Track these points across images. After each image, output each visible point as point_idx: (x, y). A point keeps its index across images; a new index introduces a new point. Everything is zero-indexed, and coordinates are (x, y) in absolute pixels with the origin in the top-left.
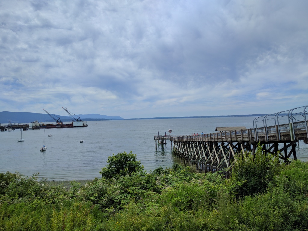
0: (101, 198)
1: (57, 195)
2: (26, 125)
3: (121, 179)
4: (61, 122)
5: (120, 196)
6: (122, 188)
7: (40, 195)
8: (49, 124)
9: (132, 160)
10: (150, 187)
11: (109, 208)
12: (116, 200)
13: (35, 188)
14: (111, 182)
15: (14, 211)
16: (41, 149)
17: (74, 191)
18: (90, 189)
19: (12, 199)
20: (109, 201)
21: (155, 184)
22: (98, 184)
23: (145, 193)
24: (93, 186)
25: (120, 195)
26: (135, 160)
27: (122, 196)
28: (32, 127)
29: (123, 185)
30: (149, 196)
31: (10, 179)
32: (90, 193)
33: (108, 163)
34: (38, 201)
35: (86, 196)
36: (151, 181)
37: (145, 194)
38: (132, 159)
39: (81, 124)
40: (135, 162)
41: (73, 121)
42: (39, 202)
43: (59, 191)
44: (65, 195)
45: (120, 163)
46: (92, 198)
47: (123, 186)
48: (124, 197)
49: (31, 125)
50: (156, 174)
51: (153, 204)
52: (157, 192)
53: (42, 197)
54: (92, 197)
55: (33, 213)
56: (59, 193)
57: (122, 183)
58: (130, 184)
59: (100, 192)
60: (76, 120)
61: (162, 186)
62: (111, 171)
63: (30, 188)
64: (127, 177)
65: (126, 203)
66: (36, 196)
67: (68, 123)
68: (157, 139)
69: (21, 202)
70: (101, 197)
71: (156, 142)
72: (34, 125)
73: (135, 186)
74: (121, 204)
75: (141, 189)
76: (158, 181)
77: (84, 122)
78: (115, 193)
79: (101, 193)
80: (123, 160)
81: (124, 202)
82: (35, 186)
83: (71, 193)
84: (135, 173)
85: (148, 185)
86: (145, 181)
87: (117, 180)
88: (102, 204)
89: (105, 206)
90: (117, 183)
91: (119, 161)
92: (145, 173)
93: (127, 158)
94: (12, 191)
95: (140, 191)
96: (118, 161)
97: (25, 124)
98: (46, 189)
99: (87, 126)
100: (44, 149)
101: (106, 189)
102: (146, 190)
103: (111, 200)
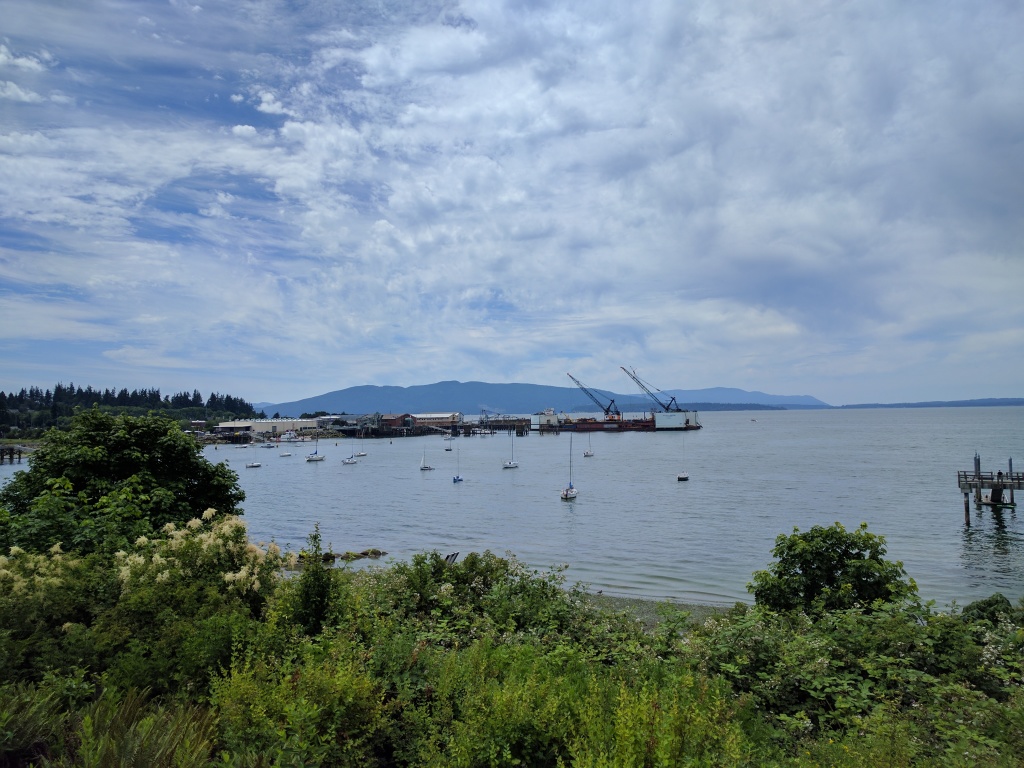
0: (758, 674)
1: (620, 639)
2: (525, 420)
3: (830, 618)
4: (618, 414)
5: (828, 681)
6: (835, 650)
7: (571, 631)
8: (585, 420)
9: (867, 554)
10: (954, 667)
11: (788, 715)
12: (815, 689)
13: (558, 609)
14: (794, 624)
15: (508, 664)
16: (562, 493)
17: (670, 635)
18: (721, 636)
19: (501, 631)
20: (788, 689)
21: (976, 659)
22: (748, 624)
23: (932, 685)
24: (732, 630)
25: (829, 676)
26: (880, 557)
27: (839, 681)
28: (537, 427)
29: (841, 642)
30: (951, 702)
31: (492, 571)
32: (724, 650)
33: (775, 556)
34: (568, 648)
35: (710, 659)
36: (955, 643)
37: (935, 689)
38: (868, 551)
39: (678, 420)
40: (880, 564)
41: (653, 410)
42: (571, 652)
43: (623, 630)
44: (642, 645)
45: (821, 562)
46: (731, 668)
47: (840, 645)
48: (846, 687)
49: (535, 421)
50: (979, 621)
51: (976, 738)
52: (990, 694)
53: (576, 638)
54: (729, 665)
55: (560, 680)
56: (624, 635)
57: (836, 633)
58: (869, 644)
59: (757, 652)
60: (664, 406)
61: (1013, 674)
62: (789, 587)
63: (545, 607)
64: (853, 614)
65: (853, 709)
66: (560, 632)
67: (639, 416)
68: (971, 486)
69: (523, 642)
70: (761, 672)
71: (966, 495)
72: (544, 420)
73: (887, 652)
74: (835, 709)
75: (914, 668)
76: (988, 650)
77: (690, 415)
78: (811, 667)
79: (761, 656)
80: (834, 551)
81: (848, 706)
82: (556, 603)
83: (660, 640)
84: (887, 606)
85: (943, 657)
86: (929, 642)
87: (815, 621)
88: (765, 698)
89: (774, 705)
90: (816, 632)
91: (819, 554)
92: (929, 611)
93: (847, 547)
94: (500, 607)
95: (913, 675)
96: (811, 553)
97: (520, 417)
98: (587, 617)
99: (698, 428)
100: (571, 494)
101: (777, 646)
102: (937, 676)
103: (797, 688)
